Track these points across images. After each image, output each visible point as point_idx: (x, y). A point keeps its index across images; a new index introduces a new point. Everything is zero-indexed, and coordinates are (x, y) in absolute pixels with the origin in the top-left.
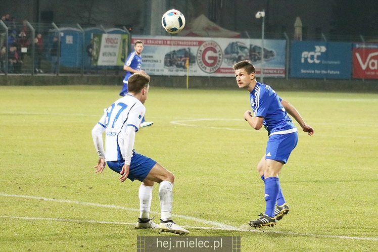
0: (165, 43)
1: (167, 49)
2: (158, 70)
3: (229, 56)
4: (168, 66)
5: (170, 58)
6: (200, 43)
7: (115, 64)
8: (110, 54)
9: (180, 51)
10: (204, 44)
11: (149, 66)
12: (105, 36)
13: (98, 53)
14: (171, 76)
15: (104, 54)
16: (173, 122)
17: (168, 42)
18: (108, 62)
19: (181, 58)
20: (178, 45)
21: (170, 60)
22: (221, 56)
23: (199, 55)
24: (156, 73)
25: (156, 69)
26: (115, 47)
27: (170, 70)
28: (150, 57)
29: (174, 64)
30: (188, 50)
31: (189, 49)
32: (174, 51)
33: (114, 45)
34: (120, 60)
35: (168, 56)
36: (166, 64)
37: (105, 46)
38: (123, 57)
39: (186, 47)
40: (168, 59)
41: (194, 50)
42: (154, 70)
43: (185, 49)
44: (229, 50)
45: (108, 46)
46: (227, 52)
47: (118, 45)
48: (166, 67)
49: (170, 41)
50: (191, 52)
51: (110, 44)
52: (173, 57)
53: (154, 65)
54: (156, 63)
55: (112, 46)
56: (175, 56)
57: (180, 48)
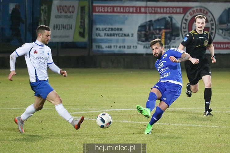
0: (138, 10)
1: (141, 19)
2: (129, 47)
3: (224, 26)
4: (143, 41)
5: (145, 31)
6: (185, 10)
7: (70, 40)
8: (64, 27)
9: (158, 20)
11: (117, 41)
12: (55, 3)
14: (147, 54)
15: (55, 27)
17: (143, 10)
18: (60, 37)
20: (156, 13)
21: (146, 33)
22: (214, 27)
23: (184, 25)
24: (127, 51)
25: (126, 44)
26: (70, 17)
27: (145, 47)
28: (118, 29)
30: (169, 19)
31: (171, 18)
32: (151, 21)
33: (69, 14)
34: (77, 34)
35: (142, 28)
36: (139, 39)
37: (56, 17)
38: (82, 30)
39: (167, 16)
40: (143, 32)
41: (178, 20)
42: (124, 47)
43: (165, 18)
45: (60, 17)
46: (221, 21)
47: (75, 15)
48: (140, 42)
49: (145, 7)
50: (174, 21)
51: (63, 14)
52: (149, 29)
53: (124, 41)
55: (66, 17)
56: (152, 28)
57: (158, 16)
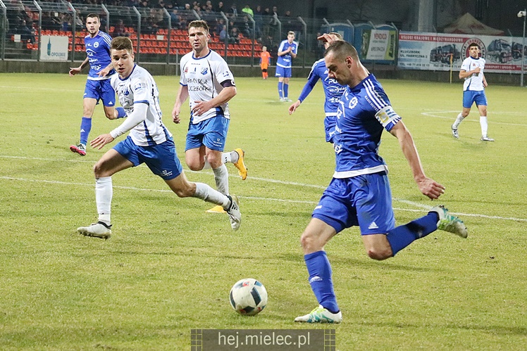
0: (431, 39)
1: (433, 45)
2: (424, 65)
3: (492, 53)
4: (434, 61)
5: (436, 54)
6: (465, 40)
7: (383, 58)
8: (379, 49)
9: (446, 46)
10: (468, 41)
11: (416, 60)
12: (373, 32)
13: (367, 47)
14: (436, 71)
15: (373, 49)
16: (424, 114)
17: (434, 39)
18: (376, 56)
19: (446, 53)
20: (444, 41)
21: (436, 56)
22: (484, 53)
23: (463, 51)
24: (422, 68)
25: (421, 63)
26: (384, 42)
27: (435, 65)
28: (416, 52)
29: (440, 59)
30: (453, 46)
31: (454, 45)
32: (440, 47)
33: (382, 40)
34: (388, 53)
35: (434, 51)
36: (431, 60)
37: (374, 42)
38: (391, 52)
39: (451, 44)
40: (434, 55)
41: (459, 47)
42: (420, 65)
43: (450, 45)
44: (493, 47)
45: (376, 42)
46: (490, 49)
47: (387, 41)
48: (432, 62)
49: (436, 37)
50: (456, 48)
51: (379, 40)
52: (439, 52)
53: (420, 60)
54: (422, 58)
55: (381, 42)
57: (445, 44)
